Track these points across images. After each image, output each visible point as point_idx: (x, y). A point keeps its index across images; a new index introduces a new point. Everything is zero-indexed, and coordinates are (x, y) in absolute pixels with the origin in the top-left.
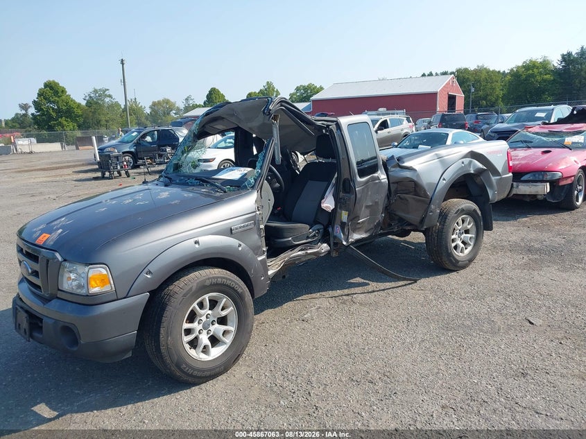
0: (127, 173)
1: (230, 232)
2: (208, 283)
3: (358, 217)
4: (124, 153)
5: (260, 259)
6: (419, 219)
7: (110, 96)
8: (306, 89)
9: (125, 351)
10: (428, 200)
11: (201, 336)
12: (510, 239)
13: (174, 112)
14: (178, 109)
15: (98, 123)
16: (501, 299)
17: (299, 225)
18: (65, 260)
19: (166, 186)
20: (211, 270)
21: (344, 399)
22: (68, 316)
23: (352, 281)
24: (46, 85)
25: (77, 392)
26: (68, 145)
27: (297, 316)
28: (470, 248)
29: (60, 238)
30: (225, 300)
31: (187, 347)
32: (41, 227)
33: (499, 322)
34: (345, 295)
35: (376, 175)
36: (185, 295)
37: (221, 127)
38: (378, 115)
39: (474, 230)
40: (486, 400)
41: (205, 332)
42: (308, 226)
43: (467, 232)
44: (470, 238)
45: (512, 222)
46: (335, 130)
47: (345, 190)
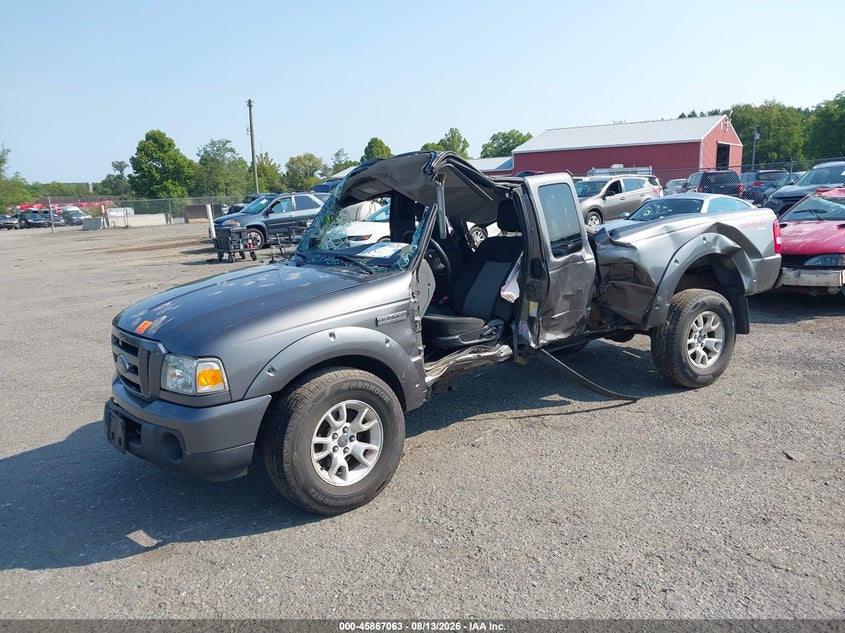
0: (252, 254)
1: (375, 324)
2: (345, 387)
3: (552, 311)
4: (249, 227)
5: (414, 360)
6: (641, 316)
7: (232, 150)
8: (506, 137)
9: (240, 467)
10: (653, 289)
11: (335, 455)
12: (782, 348)
13: (320, 172)
14: (325, 168)
15: (215, 188)
16: (752, 427)
17: (470, 319)
18: (169, 353)
19: (298, 265)
20: (350, 371)
21: (517, 541)
22: (172, 421)
23: (545, 398)
24: (149, 137)
25: (180, 519)
26: (174, 217)
27: (466, 441)
28: (715, 358)
29: (164, 326)
30: (367, 410)
31: (318, 467)
32: (142, 313)
33: (743, 456)
34: (534, 416)
35: (578, 254)
36: (315, 401)
37: (371, 191)
38: (611, 173)
39: (722, 332)
40: (707, 549)
41: (341, 449)
42: (482, 322)
43: (711, 335)
44: (716, 344)
45: (788, 325)
46: (520, 194)
47: (534, 274)
